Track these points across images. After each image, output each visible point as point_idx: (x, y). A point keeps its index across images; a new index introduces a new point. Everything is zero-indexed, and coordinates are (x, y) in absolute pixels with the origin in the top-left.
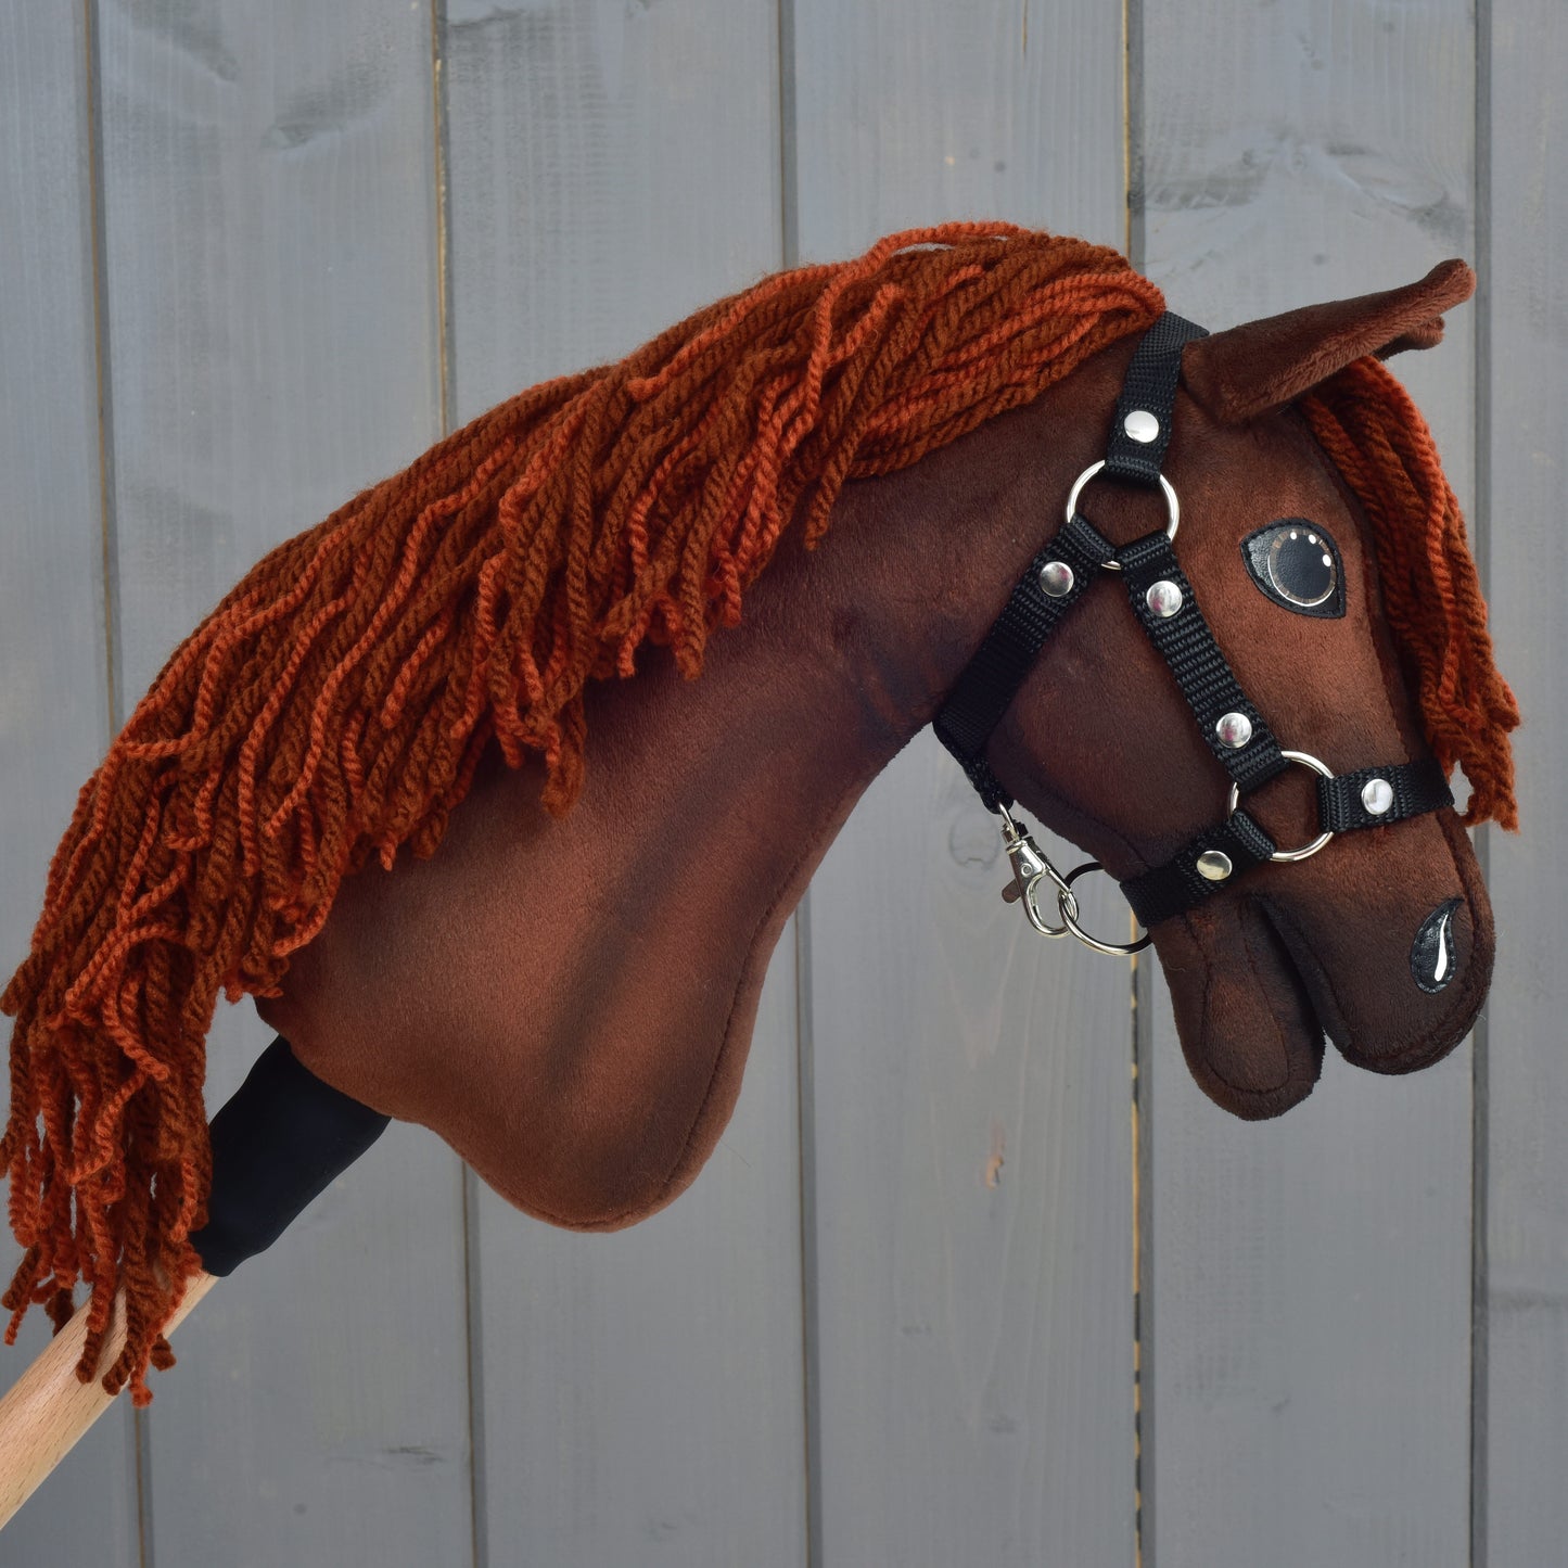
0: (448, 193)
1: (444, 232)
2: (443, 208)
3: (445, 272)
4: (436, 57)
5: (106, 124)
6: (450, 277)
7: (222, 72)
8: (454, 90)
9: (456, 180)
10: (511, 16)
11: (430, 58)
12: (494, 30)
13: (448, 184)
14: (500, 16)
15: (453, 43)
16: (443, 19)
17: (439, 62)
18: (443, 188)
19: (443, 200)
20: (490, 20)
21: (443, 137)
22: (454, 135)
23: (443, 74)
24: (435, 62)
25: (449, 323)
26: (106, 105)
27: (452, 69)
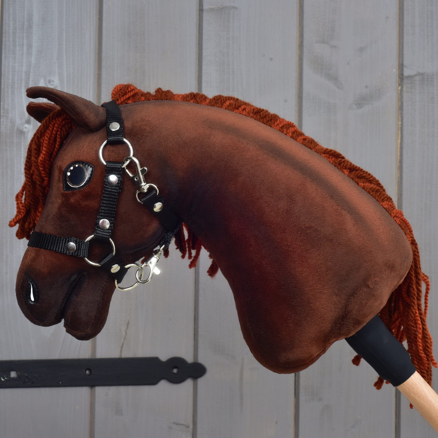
0: (402, 124)
1: (400, 135)
2: (400, 129)
3: (400, 147)
4: (399, 85)
5: (304, 101)
6: (401, 148)
7: (338, 87)
8: (405, 95)
9: (405, 120)
10: (422, 74)
11: (398, 85)
12: (417, 78)
13: (402, 121)
14: (419, 74)
15: (405, 81)
16: (402, 74)
17: (400, 87)
18: (400, 123)
19: (400, 126)
20: (416, 75)
21: (401, 108)
22: (405, 108)
23: (402, 90)
26: (304, 95)
27: (405, 89)
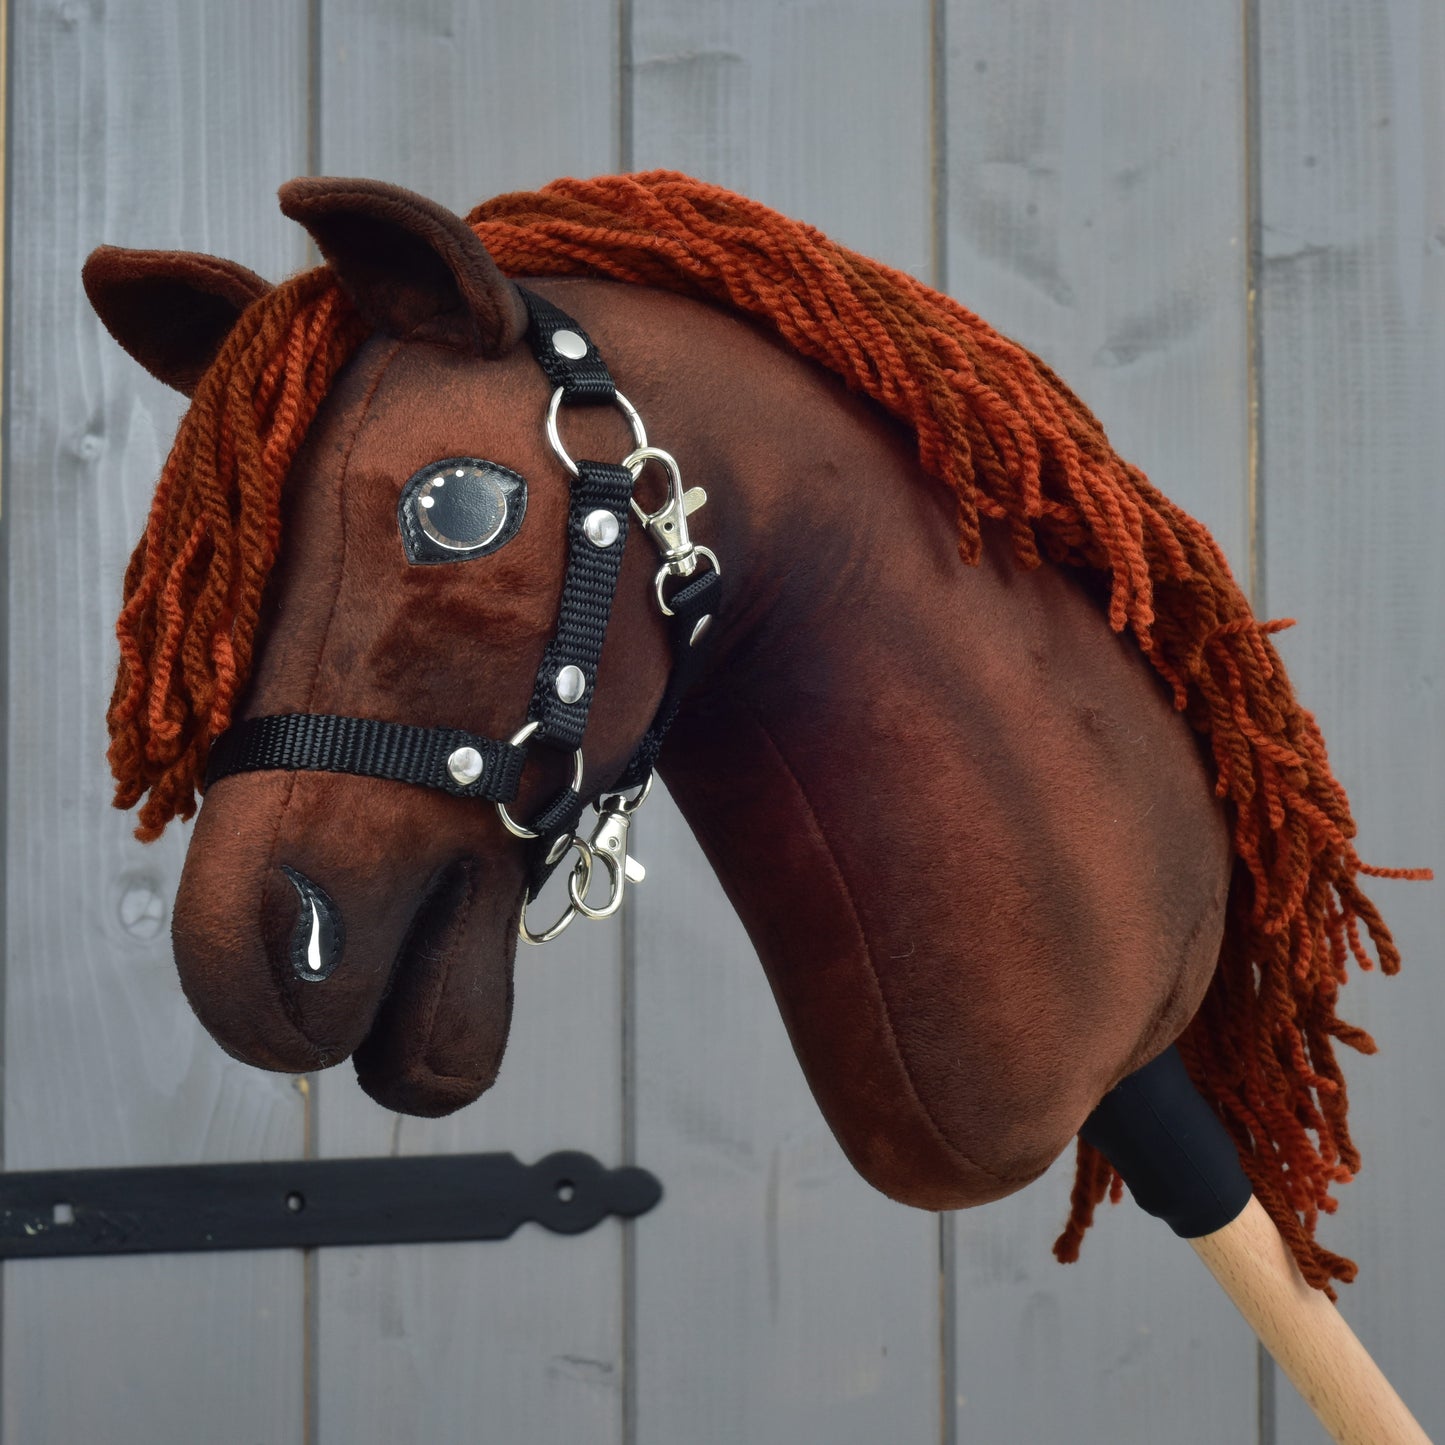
0: (1261, 410)
1: (1255, 443)
2: (1254, 422)
4: (1251, 286)
7: (1059, 299)
8: (1269, 317)
9: (1269, 396)
10: (1320, 251)
11: (1245, 287)
12: (1305, 264)
13: (1261, 400)
14: (1311, 251)
15: (1268, 274)
16: (1259, 253)
17: (1252, 293)
18: (1255, 405)
19: (1255, 415)
20: (1300, 255)
21: (1257, 358)
22: (1269, 356)
23: (1258, 302)
24: (1248, 292)
25: (1260, 526)
27: (1267, 297)
